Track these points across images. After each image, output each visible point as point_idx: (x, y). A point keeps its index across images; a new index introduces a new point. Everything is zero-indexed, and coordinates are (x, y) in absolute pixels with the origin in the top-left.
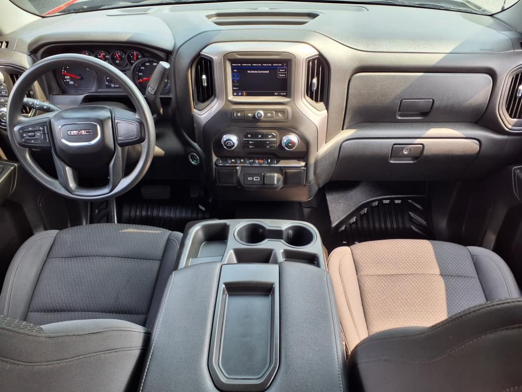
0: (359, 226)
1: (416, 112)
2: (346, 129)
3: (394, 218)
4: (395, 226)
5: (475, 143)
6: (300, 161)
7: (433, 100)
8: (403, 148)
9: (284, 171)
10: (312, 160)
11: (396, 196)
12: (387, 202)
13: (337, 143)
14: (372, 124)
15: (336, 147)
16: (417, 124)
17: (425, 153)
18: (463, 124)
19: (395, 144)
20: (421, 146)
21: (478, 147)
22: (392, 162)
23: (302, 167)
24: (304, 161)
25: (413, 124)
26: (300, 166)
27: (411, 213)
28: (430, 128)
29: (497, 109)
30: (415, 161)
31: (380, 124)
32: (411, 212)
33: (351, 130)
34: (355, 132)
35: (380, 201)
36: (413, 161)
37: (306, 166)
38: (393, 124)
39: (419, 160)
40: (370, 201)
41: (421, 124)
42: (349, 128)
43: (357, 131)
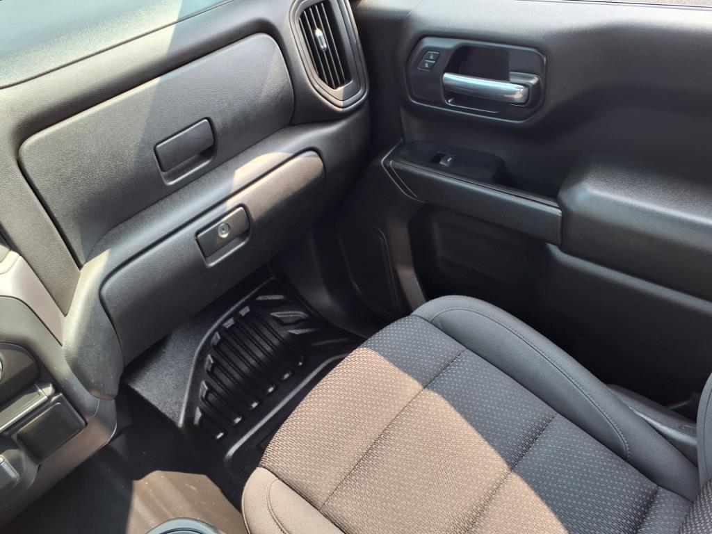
0: (220, 390)
1: (193, 157)
2: (86, 261)
3: (258, 338)
4: (269, 349)
5: (311, 156)
6: (35, 390)
7: (208, 119)
8: (215, 232)
9: (14, 437)
10: (62, 369)
11: (237, 305)
12: (230, 322)
13: (88, 299)
14: (129, 223)
15: (94, 309)
16: (208, 176)
17: (254, 216)
18: (274, 136)
19: (197, 233)
20: (241, 208)
21: (318, 160)
22: (212, 264)
23: (50, 398)
24: (43, 384)
25: (202, 180)
26: (45, 397)
27: (274, 314)
28: (234, 171)
29: (310, 85)
30: (247, 239)
31: (144, 213)
32: (273, 312)
33: (98, 257)
34: (109, 258)
35: (220, 329)
36: (243, 241)
37: (58, 389)
38: (168, 200)
39: (250, 233)
40: (206, 342)
41: (213, 173)
42: (90, 256)
43: (110, 253)
